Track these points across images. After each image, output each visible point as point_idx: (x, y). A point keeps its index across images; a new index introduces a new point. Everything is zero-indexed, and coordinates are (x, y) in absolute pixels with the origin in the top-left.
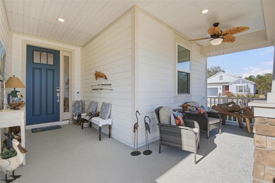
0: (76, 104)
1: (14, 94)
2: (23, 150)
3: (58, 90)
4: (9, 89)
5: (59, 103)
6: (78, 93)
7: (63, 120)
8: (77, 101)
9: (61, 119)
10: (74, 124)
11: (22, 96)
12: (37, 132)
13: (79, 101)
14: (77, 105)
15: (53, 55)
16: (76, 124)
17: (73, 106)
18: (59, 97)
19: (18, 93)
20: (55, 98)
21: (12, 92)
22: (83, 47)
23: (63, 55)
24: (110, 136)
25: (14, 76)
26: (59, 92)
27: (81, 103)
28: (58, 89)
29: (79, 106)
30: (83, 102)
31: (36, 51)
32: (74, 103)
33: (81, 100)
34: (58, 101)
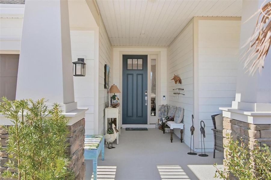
0: (161, 108)
1: (114, 97)
2: (117, 131)
3: (146, 94)
4: (111, 94)
5: (147, 106)
6: (164, 96)
7: (150, 124)
8: (163, 105)
9: (148, 122)
10: (160, 129)
11: (118, 99)
12: (129, 130)
13: (164, 105)
14: (163, 110)
15: (142, 60)
16: (161, 129)
17: (159, 111)
18: (147, 100)
19: (116, 97)
20: (143, 101)
21: (113, 96)
22: (169, 46)
23: (150, 58)
24: (182, 140)
25: (114, 84)
26: (147, 96)
27: (166, 108)
28: (146, 92)
29: (165, 110)
30: (169, 107)
31: (129, 58)
32: (160, 107)
33: (167, 105)
34: (146, 104)
